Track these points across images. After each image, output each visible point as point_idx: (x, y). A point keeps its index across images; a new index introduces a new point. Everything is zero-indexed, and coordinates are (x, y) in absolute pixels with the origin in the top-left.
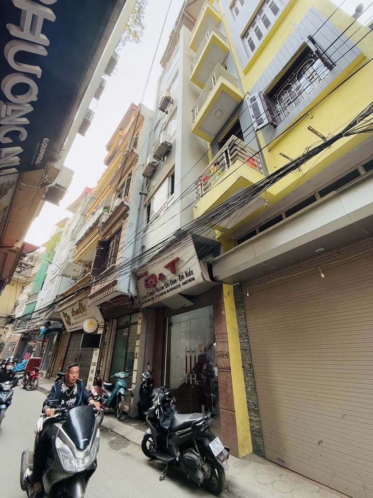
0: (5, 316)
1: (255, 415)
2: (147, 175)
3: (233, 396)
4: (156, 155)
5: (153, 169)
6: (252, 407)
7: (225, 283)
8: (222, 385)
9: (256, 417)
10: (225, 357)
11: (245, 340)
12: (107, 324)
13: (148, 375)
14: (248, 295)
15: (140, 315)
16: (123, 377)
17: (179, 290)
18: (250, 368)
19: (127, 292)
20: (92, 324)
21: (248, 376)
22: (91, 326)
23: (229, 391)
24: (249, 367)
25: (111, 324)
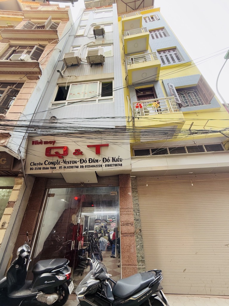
2: (67, 62)
5: (75, 63)
6: (140, 259)
9: (143, 265)
10: (130, 225)
11: (137, 214)
14: (147, 185)
18: (140, 232)
21: (138, 238)
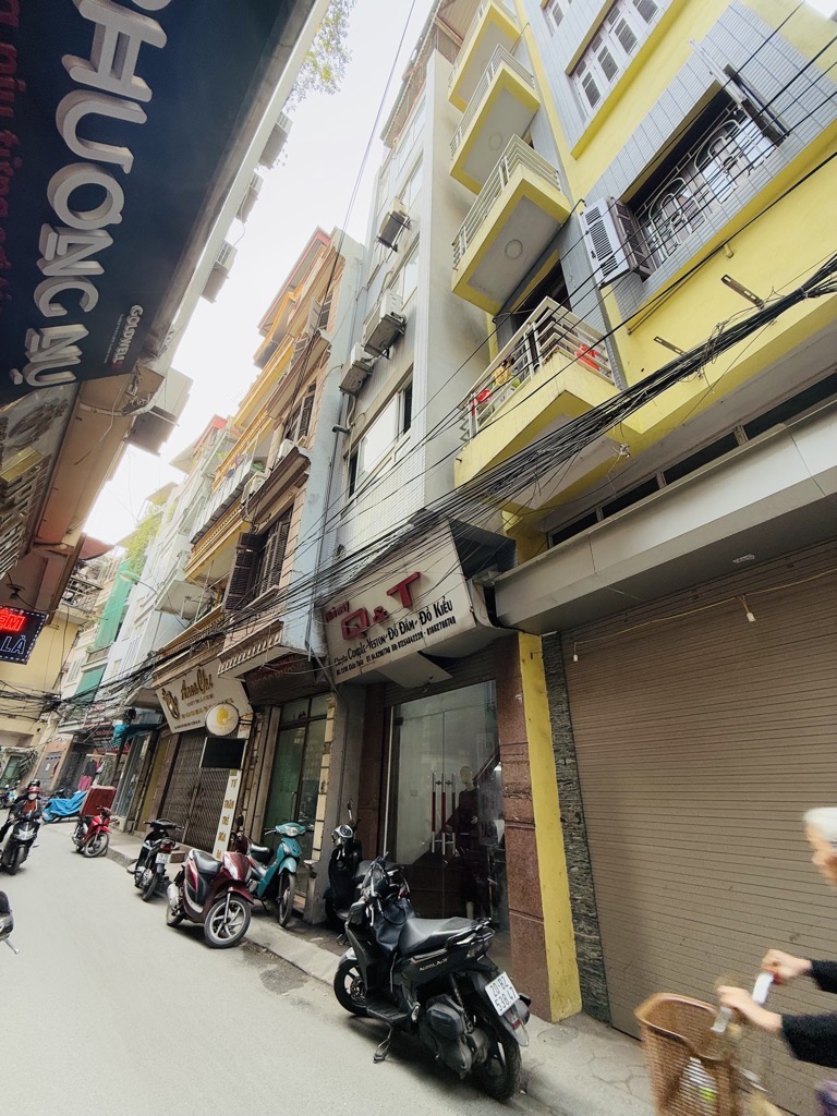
0: (40, 694)
1: (590, 928)
2: (350, 387)
3: (538, 884)
4: (371, 343)
5: (362, 375)
6: (583, 911)
7: (524, 632)
8: (514, 860)
9: (590, 932)
10: (523, 796)
11: (569, 761)
12: (259, 717)
13: (348, 832)
14: (576, 658)
15: (332, 699)
16: (292, 835)
17: (419, 645)
18: (579, 823)
19: (304, 648)
20: (226, 716)
21: (573, 841)
22: (224, 720)
23: (531, 873)
24: (577, 820)
25: (266, 717)
